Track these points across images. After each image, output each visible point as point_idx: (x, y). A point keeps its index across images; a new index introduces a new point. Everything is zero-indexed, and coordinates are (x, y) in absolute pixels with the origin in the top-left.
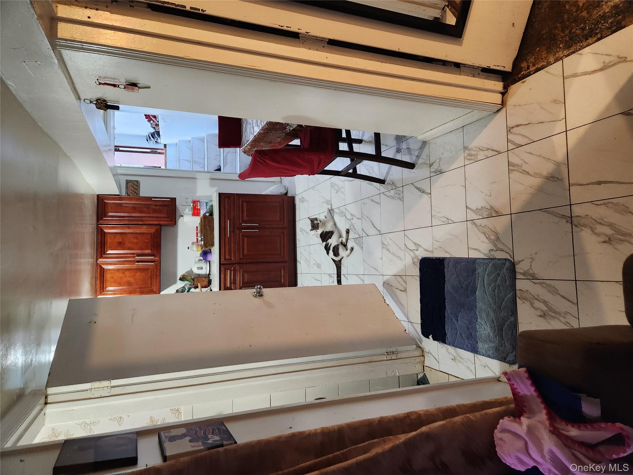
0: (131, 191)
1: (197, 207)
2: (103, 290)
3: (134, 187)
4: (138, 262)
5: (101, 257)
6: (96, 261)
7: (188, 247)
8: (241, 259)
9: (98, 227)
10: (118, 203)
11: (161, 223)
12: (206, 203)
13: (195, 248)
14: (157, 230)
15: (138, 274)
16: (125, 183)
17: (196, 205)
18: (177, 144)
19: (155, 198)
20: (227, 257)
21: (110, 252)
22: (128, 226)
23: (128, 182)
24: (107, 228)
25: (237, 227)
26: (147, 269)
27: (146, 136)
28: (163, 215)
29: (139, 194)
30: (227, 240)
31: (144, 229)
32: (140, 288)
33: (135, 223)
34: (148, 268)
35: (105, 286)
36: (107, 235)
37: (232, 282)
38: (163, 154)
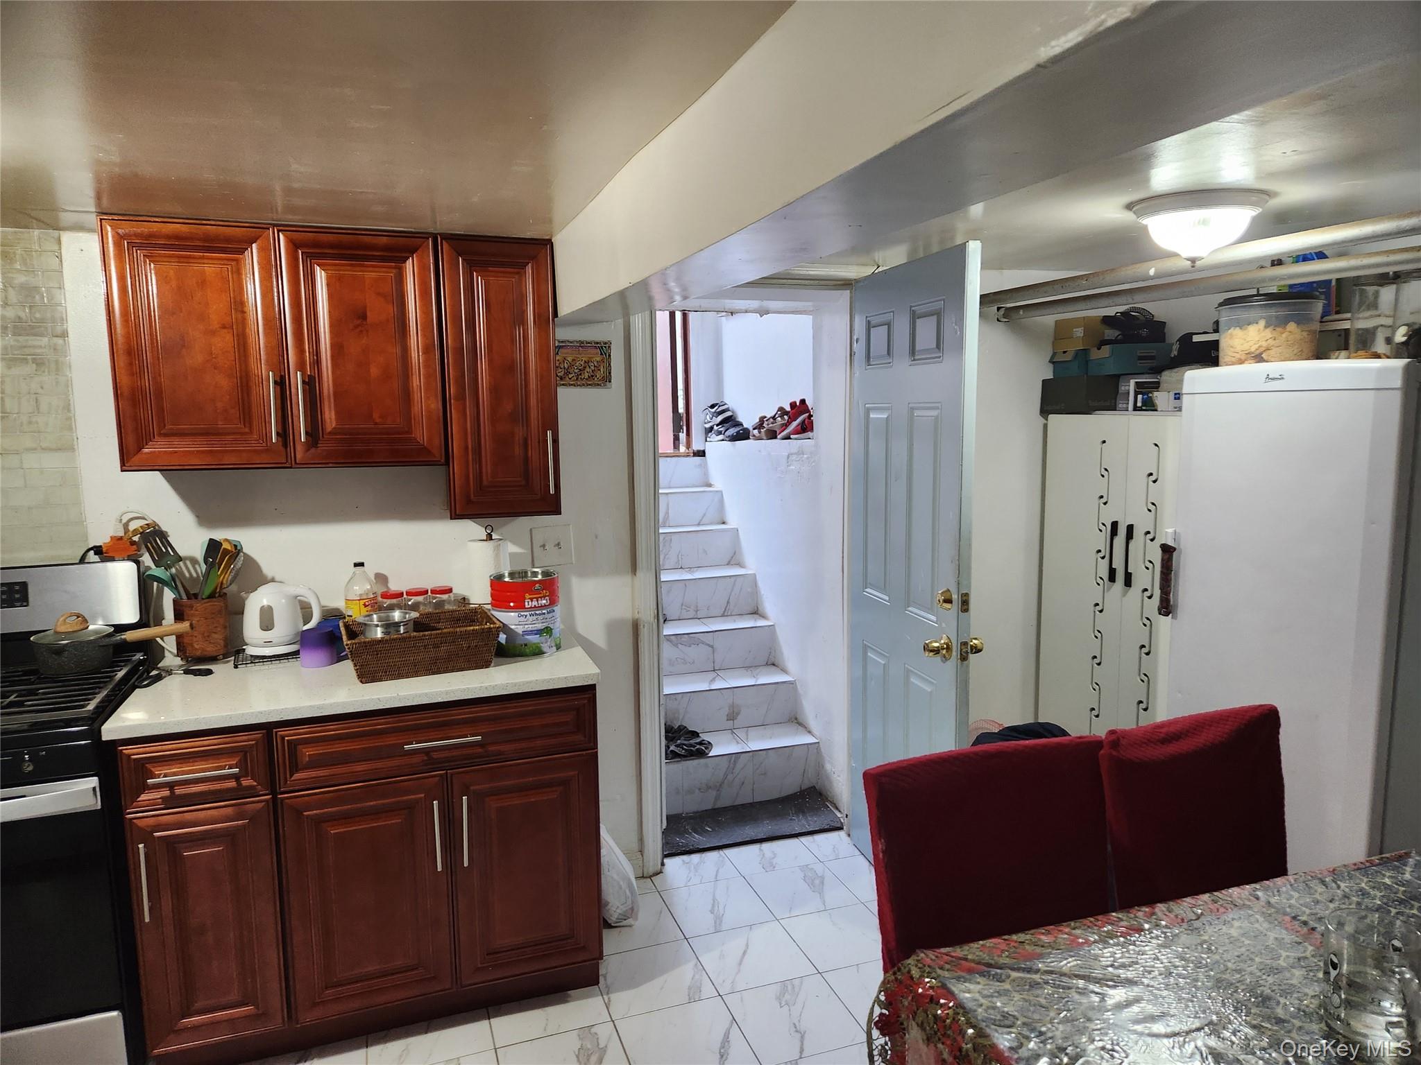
0: (570, 359)
1: (527, 596)
2: (140, 246)
3: (588, 369)
4: (281, 383)
5: (294, 246)
6: (274, 225)
7: (362, 564)
8: (299, 813)
9: (424, 236)
10: (523, 313)
11: (457, 466)
12: (548, 631)
13: (363, 587)
14: (424, 450)
15: (224, 382)
16: (597, 339)
17: (538, 592)
18: (710, 485)
19: (556, 441)
20: (307, 752)
21: (321, 276)
22: (436, 347)
23: (603, 348)
24: (423, 268)
25: (452, 775)
26: (250, 418)
27: (726, 404)
28: (487, 468)
29: (563, 385)
30: (391, 740)
31: (424, 402)
32: (159, 392)
33: (451, 372)
34: (255, 423)
35: (160, 256)
36: (394, 271)
37: (179, 791)
38: (676, 446)
